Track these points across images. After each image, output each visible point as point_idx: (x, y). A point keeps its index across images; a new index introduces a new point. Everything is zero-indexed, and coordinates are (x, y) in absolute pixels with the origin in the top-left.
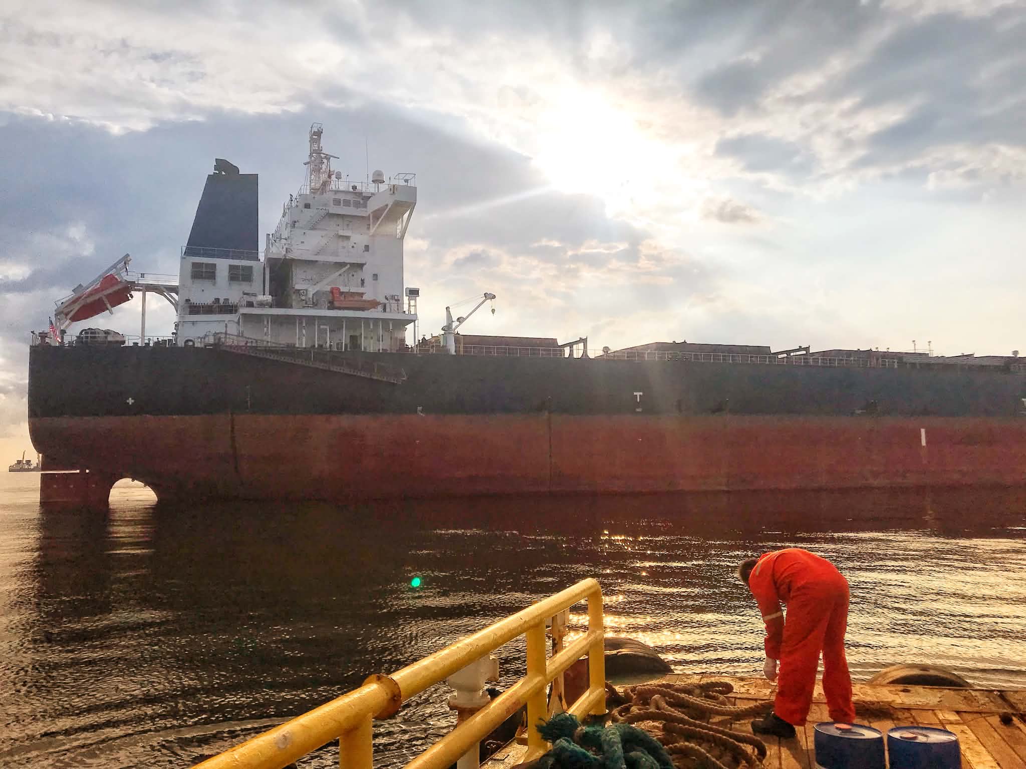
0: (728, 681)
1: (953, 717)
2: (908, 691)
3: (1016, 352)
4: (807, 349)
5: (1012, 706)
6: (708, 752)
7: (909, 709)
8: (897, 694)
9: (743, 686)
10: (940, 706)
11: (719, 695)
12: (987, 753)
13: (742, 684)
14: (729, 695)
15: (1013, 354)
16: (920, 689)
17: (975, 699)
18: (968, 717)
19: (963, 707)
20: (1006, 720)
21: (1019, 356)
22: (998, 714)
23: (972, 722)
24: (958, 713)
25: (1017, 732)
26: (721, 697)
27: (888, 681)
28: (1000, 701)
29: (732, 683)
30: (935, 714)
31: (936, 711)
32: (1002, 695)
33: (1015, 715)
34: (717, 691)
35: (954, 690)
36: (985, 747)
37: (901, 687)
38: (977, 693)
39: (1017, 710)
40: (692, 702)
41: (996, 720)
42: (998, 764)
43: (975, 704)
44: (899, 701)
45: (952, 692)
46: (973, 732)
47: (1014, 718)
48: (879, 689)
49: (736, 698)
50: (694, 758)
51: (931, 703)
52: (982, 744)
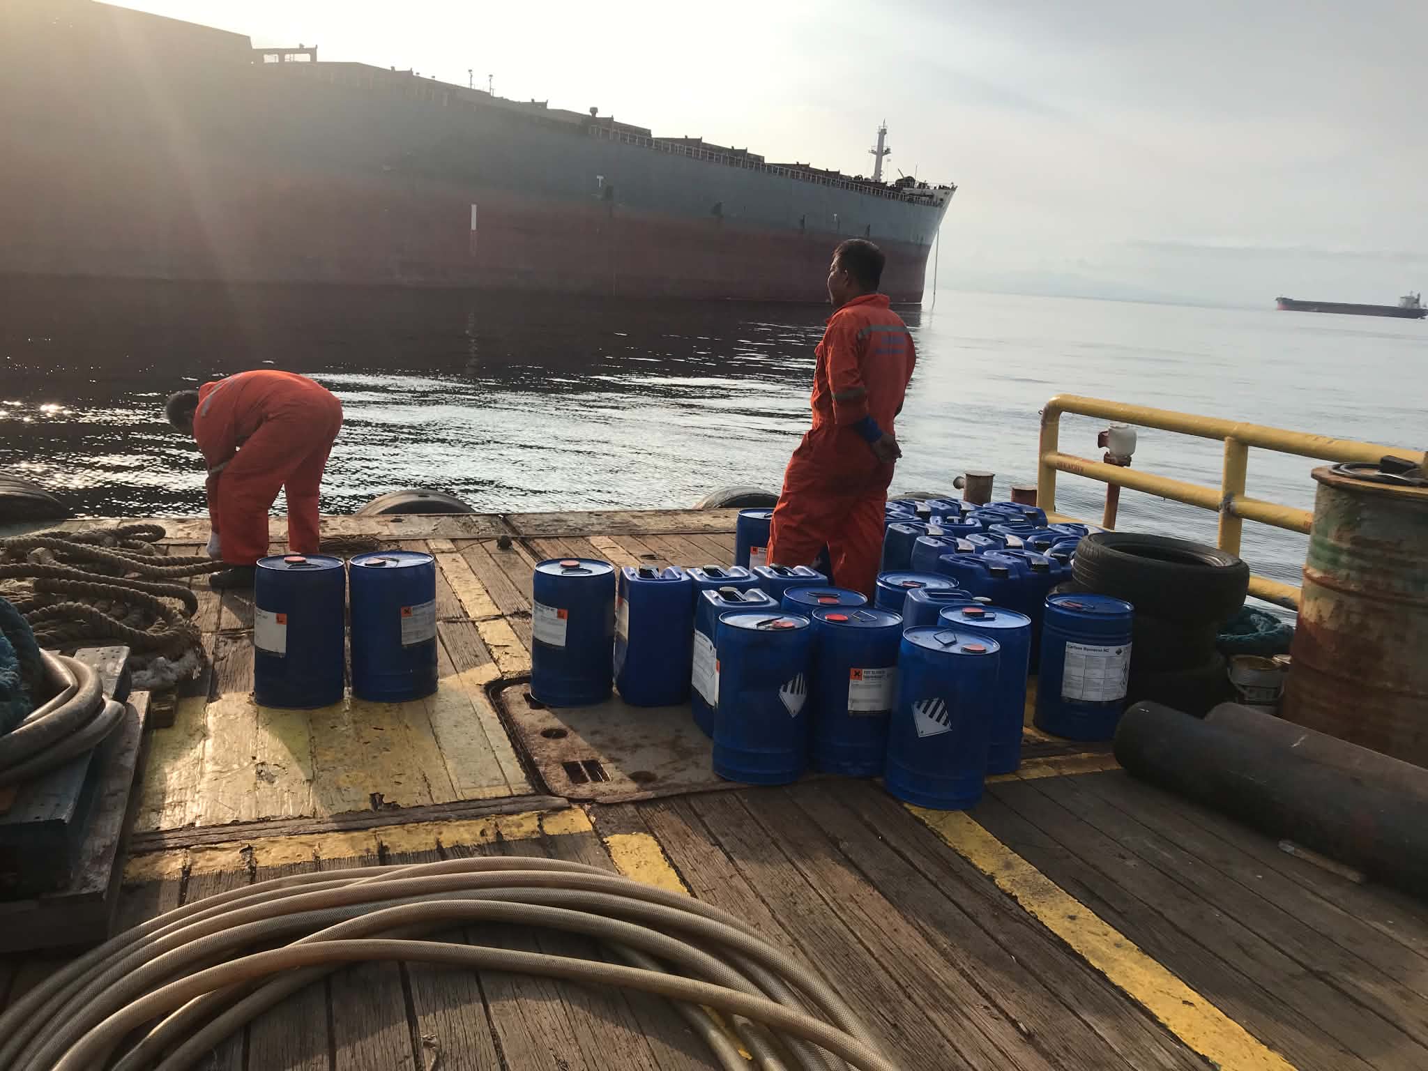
0: (160, 525)
1: (447, 545)
2: (400, 521)
3: (594, 110)
4: (313, 52)
5: (514, 529)
6: (105, 611)
7: (397, 541)
8: (386, 525)
9: (182, 530)
10: (435, 534)
11: (144, 543)
12: (477, 581)
13: (181, 526)
14: (160, 542)
15: (591, 111)
16: (414, 518)
17: (475, 524)
18: (463, 544)
19: (460, 534)
20: (504, 545)
21: (598, 115)
22: (496, 538)
23: (467, 550)
24: (453, 540)
25: (513, 556)
26: (146, 545)
27: (377, 512)
28: (502, 526)
29: (165, 526)
30: (427, 544)
31: (428, 541)
32: (506, 518)
33: (513, 538)
34: (140, 538)
35: (453, 516)
36: (475, 574)
37: (393, 517)
38: (479, 519)
39: (519, 534)
40: (97, 553)
41: (493, 546)
42: (487, 591)
43: (475, 530)
44: (386, 532)
45: (451, 519)
46: (466, 560)
47: (513, 542)
48: (365, 520)
49: (168, 545)
50: (82, 620)
51: (424, 532)
52: (473, 572)
